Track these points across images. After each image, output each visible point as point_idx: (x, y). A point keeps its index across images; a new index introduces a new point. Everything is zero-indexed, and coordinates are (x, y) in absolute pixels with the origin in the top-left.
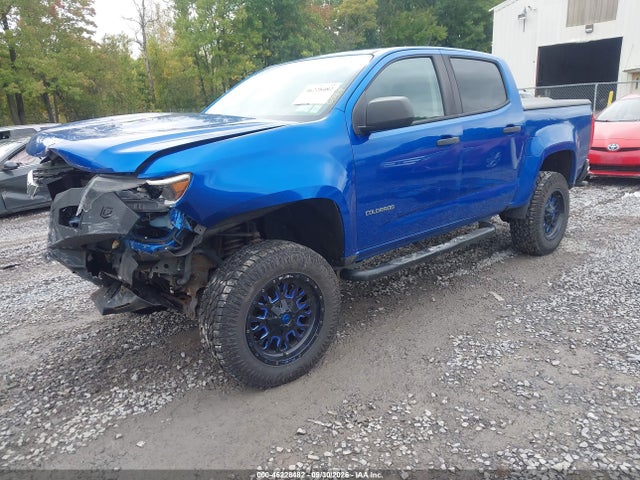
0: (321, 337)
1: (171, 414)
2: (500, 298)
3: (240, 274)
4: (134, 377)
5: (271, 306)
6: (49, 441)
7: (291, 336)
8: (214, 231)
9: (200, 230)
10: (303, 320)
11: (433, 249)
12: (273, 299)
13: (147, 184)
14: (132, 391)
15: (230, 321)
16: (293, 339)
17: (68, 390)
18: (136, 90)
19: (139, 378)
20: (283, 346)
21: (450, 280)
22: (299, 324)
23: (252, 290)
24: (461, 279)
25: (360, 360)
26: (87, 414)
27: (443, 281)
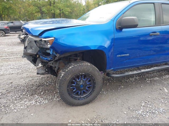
0: (94, 94)
1: (45, 107)
2: (166, 91)
3: (67, 70)
4: (42, 93)
5: (77, 81)
6: (12, 107)
7: (84, 92)
8: (62, 56)
9: (58, 55)
10: (89, 87)
11: (143, 71)
12: (78, 80)
13: (42, 39)
14: (39, 97)
15: (62, 84)
16: (84, 93)
17: (25, 93)
18: (82, 13)
19: (43, 94)
20: (81, 94)
21: (151, 81)
22: (87, 88)
23: (70, 76)
24: (155, 81)
25: (107, 103)
26: (25, 101)
27: (148, 80)
